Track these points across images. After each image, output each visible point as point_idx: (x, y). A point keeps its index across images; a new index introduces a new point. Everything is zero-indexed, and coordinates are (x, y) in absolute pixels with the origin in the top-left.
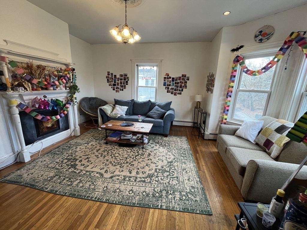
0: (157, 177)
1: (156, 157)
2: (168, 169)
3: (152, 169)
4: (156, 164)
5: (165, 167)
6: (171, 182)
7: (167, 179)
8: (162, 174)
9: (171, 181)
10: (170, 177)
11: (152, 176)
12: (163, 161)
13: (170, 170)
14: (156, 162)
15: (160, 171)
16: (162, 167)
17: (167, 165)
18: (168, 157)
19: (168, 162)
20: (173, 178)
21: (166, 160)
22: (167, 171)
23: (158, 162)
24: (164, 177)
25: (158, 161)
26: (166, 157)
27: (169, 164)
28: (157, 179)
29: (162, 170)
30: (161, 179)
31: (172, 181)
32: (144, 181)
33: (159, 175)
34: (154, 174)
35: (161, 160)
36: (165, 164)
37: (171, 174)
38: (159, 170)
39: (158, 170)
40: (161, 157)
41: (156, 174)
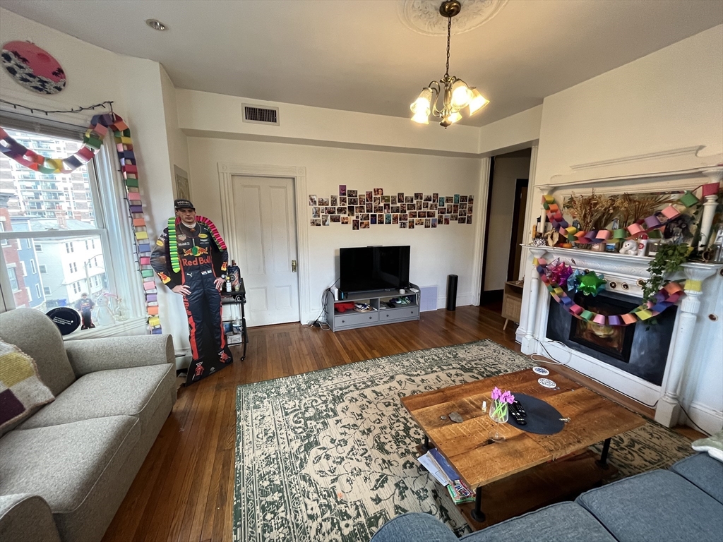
0: (325, 402)
1: (356, 447)
2: (312, 424)
3: (343, 411)
4: (344, 426)
5: (320, 426)
6: (297, 402)
7: (305, 404)
8: (318, 409)
9: (297, 404)
10: (300, 409)
11: (334, 400)
12: (333, 441)
13: (306, 424)
14: (347, 430)
15: (325, 413)
16: (325, 424)
17: (315, 433)
18: (323, 461)
19: (317, 443)
20: (295, 410)
21: (324, 448)
22: (311, 420)
23: (341, 434)
24: (313, 406)
25: (343, 437)
26: (331, 459)
27: (312, 439)
28: (324, 398)
29: (323, 417)
30: (316, 401)
31: (295, 406)
32: (341, 389)
33: (324, 405)
34: (334, 405)
35: (337, 441)
36: (322, 434)
37: (300, 415)
38: (328, 416)
39: (331, 413)
40: (344, 455)
41: (331, 406)
